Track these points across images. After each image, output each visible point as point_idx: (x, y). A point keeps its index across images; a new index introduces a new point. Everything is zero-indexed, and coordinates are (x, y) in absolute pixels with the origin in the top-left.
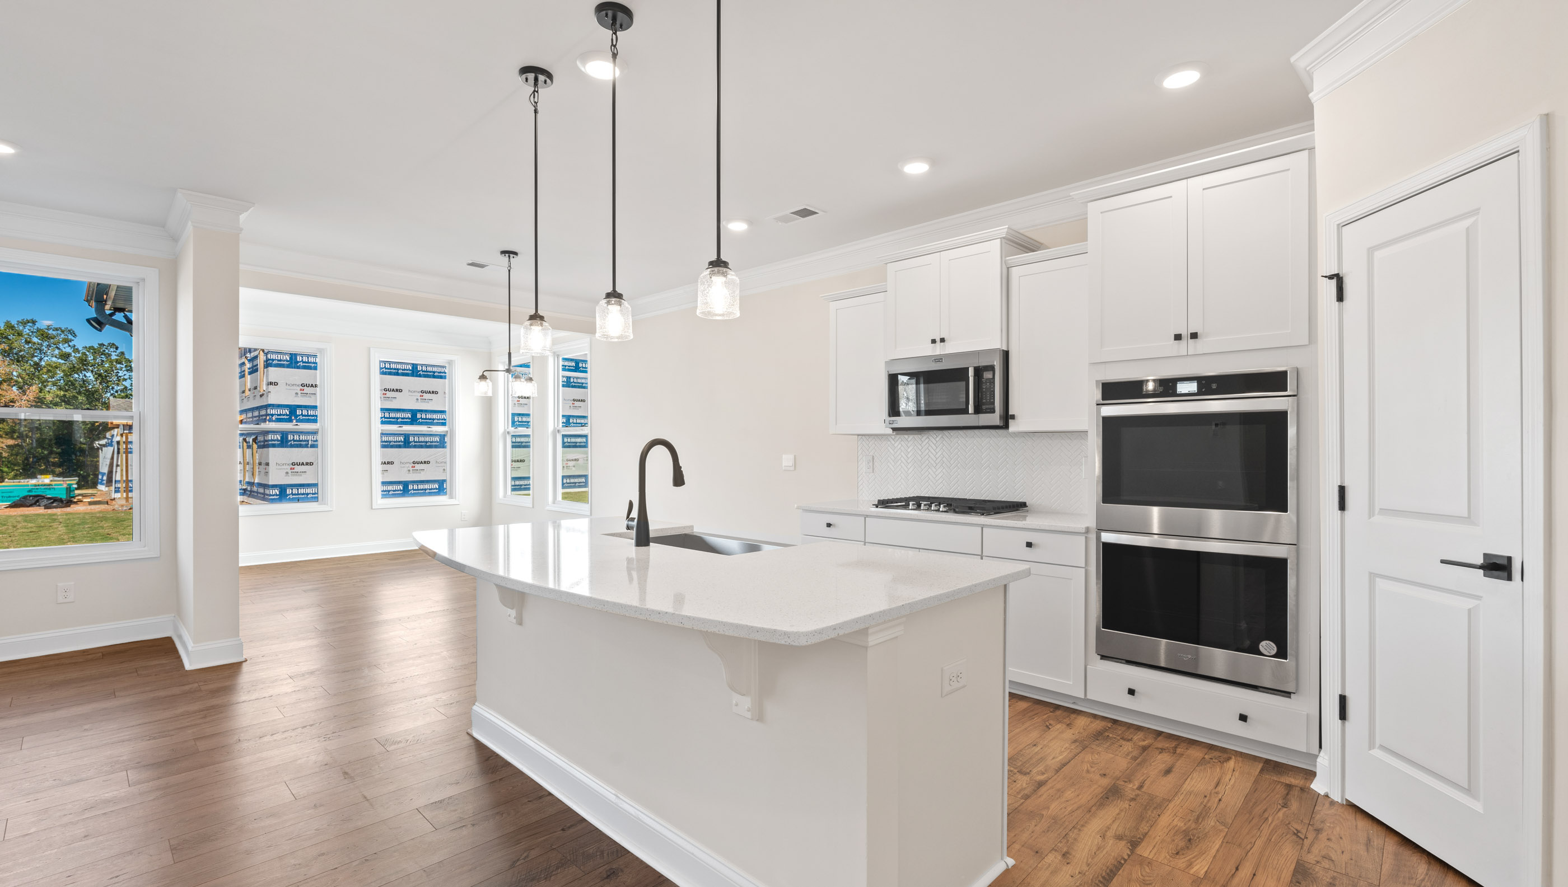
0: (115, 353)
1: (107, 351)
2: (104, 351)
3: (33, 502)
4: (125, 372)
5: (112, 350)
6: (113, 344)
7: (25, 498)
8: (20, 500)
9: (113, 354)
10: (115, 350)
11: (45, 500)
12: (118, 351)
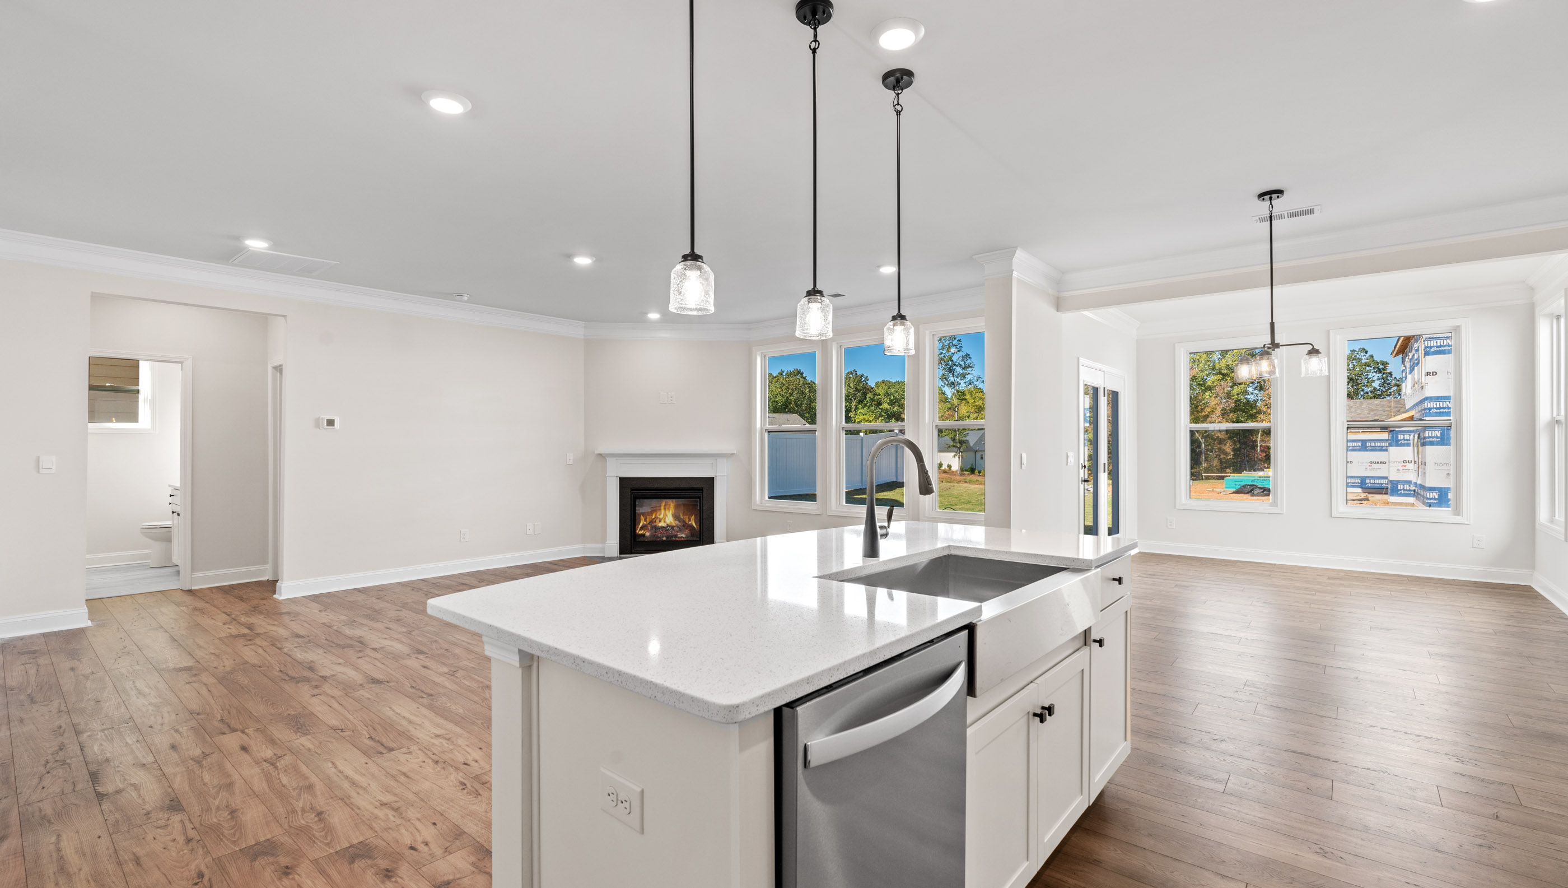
0: (1365, 357)
1: (1358, 356)
2: (1356, 356)
3: (1250, 490)
4: (1374, 374)
5: (1362, 354)
6: (1364, 349)
7: (1244, 486)
8: (1241, 488)
9: (1363, 358)
10: (1365, 354)
11: (1258, 489)
12: (1368, 355)
